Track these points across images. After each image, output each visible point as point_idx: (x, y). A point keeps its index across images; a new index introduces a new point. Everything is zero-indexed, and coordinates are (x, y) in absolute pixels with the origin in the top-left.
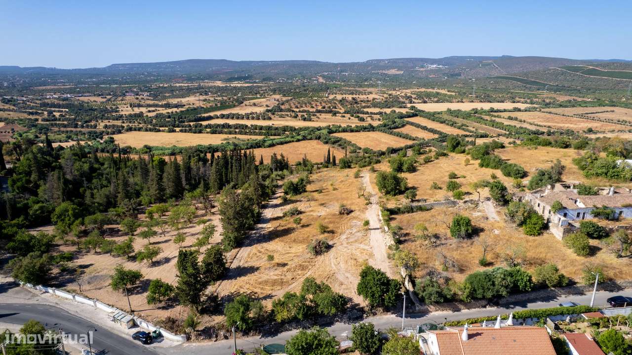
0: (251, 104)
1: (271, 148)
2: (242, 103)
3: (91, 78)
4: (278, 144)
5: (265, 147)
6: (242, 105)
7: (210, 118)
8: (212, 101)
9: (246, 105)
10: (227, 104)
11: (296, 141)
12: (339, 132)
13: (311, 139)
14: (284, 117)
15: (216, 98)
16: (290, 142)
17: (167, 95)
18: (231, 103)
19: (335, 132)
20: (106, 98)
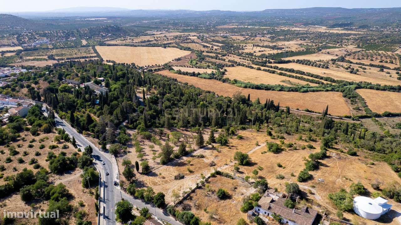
0: (326, 53)
1: (304, 93)
2: (321, 51)
3: (249, 19)
4: (311, 91)
5: (300, 92)
6: (320, 52)
7: (289, 62)
8: (305, 46)
9: (322, 53)
10: (311, 50)
11: (325, 91)
12: (366, 88)
13: (338, 91)
14: (339, 68)
15: (308, 44)
16: (321, 91)
17: (281, 37)
18: (313, 50)
19: (363, 88)
20: (245, 37)
